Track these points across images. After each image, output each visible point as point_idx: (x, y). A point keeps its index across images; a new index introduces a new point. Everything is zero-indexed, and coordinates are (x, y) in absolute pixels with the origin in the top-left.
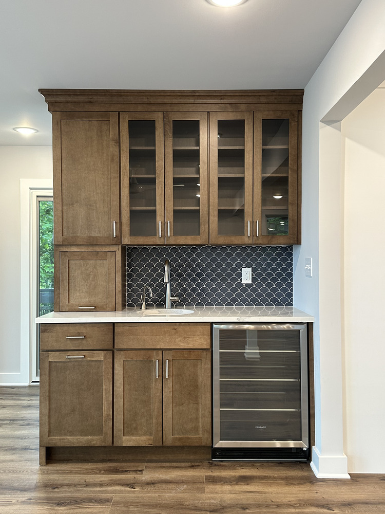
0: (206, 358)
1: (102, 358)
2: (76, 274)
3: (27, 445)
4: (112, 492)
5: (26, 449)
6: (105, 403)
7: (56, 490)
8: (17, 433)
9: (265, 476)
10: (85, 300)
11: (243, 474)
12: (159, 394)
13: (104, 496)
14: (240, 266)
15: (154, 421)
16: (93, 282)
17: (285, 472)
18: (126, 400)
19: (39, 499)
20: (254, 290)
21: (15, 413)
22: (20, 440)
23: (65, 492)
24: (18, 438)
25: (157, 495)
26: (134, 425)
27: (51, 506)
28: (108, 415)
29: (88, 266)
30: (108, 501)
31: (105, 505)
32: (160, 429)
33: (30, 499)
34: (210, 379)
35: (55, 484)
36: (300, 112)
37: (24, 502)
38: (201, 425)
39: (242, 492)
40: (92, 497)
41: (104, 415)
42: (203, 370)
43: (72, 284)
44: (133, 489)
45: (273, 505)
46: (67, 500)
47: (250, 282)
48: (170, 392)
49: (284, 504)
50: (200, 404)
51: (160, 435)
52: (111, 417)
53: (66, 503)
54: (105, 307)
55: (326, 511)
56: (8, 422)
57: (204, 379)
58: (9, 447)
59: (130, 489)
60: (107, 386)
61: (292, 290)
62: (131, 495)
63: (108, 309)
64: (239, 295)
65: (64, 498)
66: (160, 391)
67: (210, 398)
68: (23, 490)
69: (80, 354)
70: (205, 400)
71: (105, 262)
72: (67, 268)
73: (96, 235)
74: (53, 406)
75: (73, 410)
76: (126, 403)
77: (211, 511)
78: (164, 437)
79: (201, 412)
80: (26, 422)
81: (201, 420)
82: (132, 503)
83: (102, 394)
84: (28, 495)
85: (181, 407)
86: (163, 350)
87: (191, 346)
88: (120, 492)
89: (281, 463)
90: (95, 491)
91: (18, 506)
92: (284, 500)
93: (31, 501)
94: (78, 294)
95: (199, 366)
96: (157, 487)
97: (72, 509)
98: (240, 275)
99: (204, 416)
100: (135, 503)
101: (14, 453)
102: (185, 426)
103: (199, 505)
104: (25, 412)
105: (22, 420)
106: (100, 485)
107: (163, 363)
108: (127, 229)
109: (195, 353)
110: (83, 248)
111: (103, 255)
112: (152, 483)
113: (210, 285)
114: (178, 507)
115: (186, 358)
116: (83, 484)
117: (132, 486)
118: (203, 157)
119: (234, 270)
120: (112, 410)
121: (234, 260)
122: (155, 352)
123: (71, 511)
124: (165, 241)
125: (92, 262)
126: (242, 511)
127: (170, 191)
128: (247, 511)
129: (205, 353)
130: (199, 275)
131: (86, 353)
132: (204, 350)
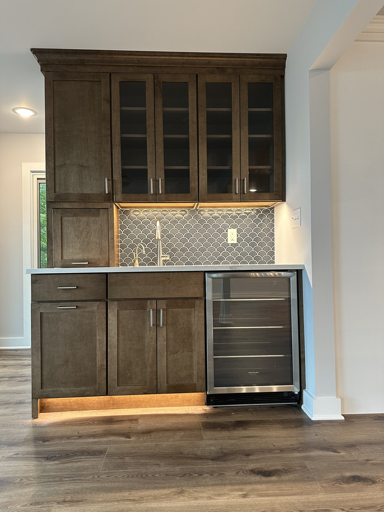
0: (200, 306)
1: (95, 308)
2: (69, 230)
3: (22, 399)
4: (106, 443)
5: (20, 403)
6: (98, 353)
7: (47, 443)
8: (14, 388)
10: (79, 257)
11: (239, 420)
12: (153, 343)
13: (97, 447)
14: (226, 227)
15: (149, 370)
16: (86, 239)
17: (279, 416)
18: (120, 350)
19: (27, 454)
20: (239, 250)
21: (15, 371)
22: (16, 395)
23: (56, 445)
24: (14, 393)
25: (153, 444)
26: (129, 375)
27: (39, 461)
28: (102, 365)
29: (81, 223)
30: (102, 453)
31: (98, 458)
32: (154, 377)
33: (17, 454)
34: (204, 326)
35: (46, 437)
36: (283, 77)
37: (10, 457)
38: (195, 372)
39: (241, 437)
40: (85, 449)
41: (97, 365)
42: (196, 318)
43: (65, 241)
44: (128, 439)
45: (275, 450)
46: (57, 454)
47: (235, 242)
48: (164, 340)
49: (288, 448)
50: (194, 352)
51: (155, 383)
52: (105, 368)
53: (56, 457)
54: (98, 263)
56: (7, 379)
57: (197, 327)
58: (4, 401)
59: (126, 439)
60: (100, 337)
61: (273, 249)
62: (128, 445)
63: (101, 265)
64: (226, 254)
65: (55, 451)
66: (154, 340)
67: (204, 345)
68: (12, 444)
69: (72, 305)
70: (198, 347)
71: (97, 218)
72: (60, 224)
73: (89, 192)
74: (45, 358)
75: (66, 362)
76: (120, 353)
77: (212, 460)
78: (159, 385)
79: (195, 359)
80: (25, 379)
81: (195, 367)
82: (128, 455)
83: (96, 345)
84: (16, 450)
85: (175, 355)
86: (157, 299)
87: (184, 295)
88: (114, 442)
89: (273, 407)
90: (88, 443)
91: (3, 462)
92: (286, 444)
93: (18, 456)
94: (71, 250)
95: (193, 315)
96: (153, 435)
97: (62, 463)
98: (226, 236)
99: (198, 363)
100: (132, 453)
101: (7, 408)
102: (180, 374)
103: (199, 453)
104: (24, 370)
105: (20, 377)
106: (94, 436)
107: (157, 312)
108: (119, 186)
109: (188, 302)
110: (76, 205)
111: (96, 212)
112: (148, 432)
113: (198, 245)
114: (177, 457)
115: (180, 307)
116: (75, 436)
117: (127, 435)
118: (192, 117)
119: (220, 231)
120: (105, 360)
121: (221, 222)
122: (149, 302)
123: (61, 466)
124: (156, 199)
125: (84, 219)
126: (245, 458)
127: (160, 149)
128: (251, 457)
129: (198, 302)
130: (188, 236)
131: (79, 304)
132: (197, 298)
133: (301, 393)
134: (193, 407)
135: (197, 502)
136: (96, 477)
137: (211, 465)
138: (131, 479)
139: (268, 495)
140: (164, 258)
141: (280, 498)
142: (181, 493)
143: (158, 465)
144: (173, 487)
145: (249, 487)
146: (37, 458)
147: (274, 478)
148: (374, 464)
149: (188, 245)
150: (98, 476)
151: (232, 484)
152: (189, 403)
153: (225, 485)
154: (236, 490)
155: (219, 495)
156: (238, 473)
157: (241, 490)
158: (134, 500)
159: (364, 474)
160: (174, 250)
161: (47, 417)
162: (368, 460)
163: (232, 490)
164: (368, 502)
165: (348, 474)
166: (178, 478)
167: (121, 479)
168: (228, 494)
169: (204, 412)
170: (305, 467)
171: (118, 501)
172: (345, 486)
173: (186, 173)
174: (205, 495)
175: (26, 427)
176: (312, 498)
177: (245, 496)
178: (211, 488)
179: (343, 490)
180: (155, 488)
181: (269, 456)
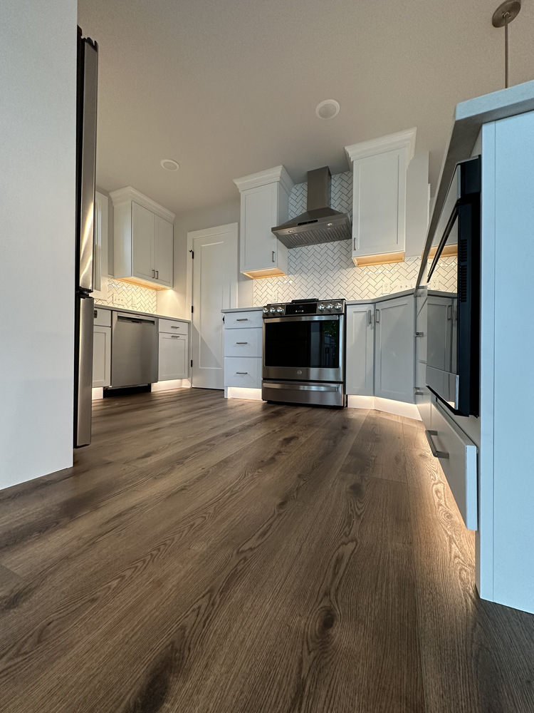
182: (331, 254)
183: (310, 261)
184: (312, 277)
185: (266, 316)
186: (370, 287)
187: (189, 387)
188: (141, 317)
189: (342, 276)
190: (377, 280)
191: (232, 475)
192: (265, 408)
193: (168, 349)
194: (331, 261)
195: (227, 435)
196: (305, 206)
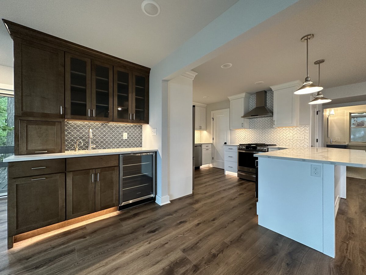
1: (58, 177)
2: (33, 133)
4: (73, 245)
7: (30, 260)
9: (143, 211)
11: (134, 213)
12: (93, 190)
13: (69, 249)
14: (122, 132)
16: (45, 138)
20: (128, 142)
23: (39, 258)
25: (100, 236)
26: (79, 207)
27: (29, 272)
28: (62, 206)
29: (42, 129)
30: (73, 251)
31: (72, 254)
32: (94, 205)
35: (27, 256)
38: (114, 198)
39: (138, 220)
40: (61, 253)
41: (60, 206)
42: (115, 175)
44: (85, 239)
45: (153, 221)
46: (43, 262)
47: (126, 138)
48: (99, 187)
50: (114, 190)
51: (94, 208)
52: (65, 207)
53: (42, 264)
54: (54, 151)
55: (171, 216)
57: (115, 178)
59: (84, 239)
60: (61, 192)
61: (142, 141)
62: (86, 242)
63: (56, 152)
64: (122, 144)
65: (39, 262)
66: (94, 188)
67: (118, 186)
70: (116, 187)
71: (53, 127)
73: (49, 112)
75: (37, 209)
76: (74, 197)
77: (131, 234)
78: (96, 208)
79: (114, 193)
81: (114, 196)
82: (89, 246)
83: (58, 196)
85: (104, 193)
86: (95, 169)
87: (109, 165)
88: (78, 243)
89: (145, 204)
90: (61, 249)
92: (155, 217)
94: (34, 144)
95: (113, 174)
96: (98, 232)
97: (49, 266)
98: (122, 136)
99: (116, 194)
100: (91, 245)
102: (107, 201)
106: (63, 244)
107: (96, 175)
108: (69, 111)
109: (112, 168)
110: (38, 119)
111: (53, 124)
112: (95, 232)
113: (109, 140)
114: (114, 238)
115: (108, 171)
116: (50, 248)
117: (84, 237)
118: (111, 84)
119: (120, 134)
120: (65, 203)
121: (120, 129)
122: (91, 170)
123: (49, 268)
124: (91, 119)
125: (44, 127)
126: (143, 228)
127: (94, 96)
128: (146, 227)
129: (116, 168)
130: (105, 135)
131: (46, 176)
132: (115, 166)
133: (155, 197)
134: (112, 213)
135: (132, 253)
136: (76, 264)
137: (132, 236)
138: (97, 257)
139: (157, 239)
140: (92, 147)
141: (162, 238)
142: (124, 253)
143: (107, 245)
144: (119, 252)
145: (149, 239)
146: (27, 271)
147: (157, 232)
148: (184, 216)
149: (104, 140)
150: (77, 263)
151: (143, 241)
152: (110, 212)
153: (140, 242)
154: (146, 242)
155: (140, 247)
156: (143, 235)
157: (147, 241)
158: (103, 266)
159: (182, 220)
160: (97, 142)
161: (20, 245)
162: (182, 215)
163: (144, 243)
164: (187, 229)
165: (178, 222)
166: (120, 247)
167: (91, 259)
168: (143, 245)
169: (118, 214)
170: (165, 224)
171: (95, 270)
172: (179, 226)
173: (107, 108)
174: (134, 249)
175: (5, 256)
176: (171, 234)
177: (149, 243)
178: (135, 245)
179: (179, 228)
180: (111, 256)
181: (152, 224)
182: (267, 122)
183: (258, 124)
184: (259, 130)
185: (239, 149)
186: (284, 136)
187: (212, 167)
188: (197, 145)
189: (271, 131)
190: (287, 134)
191: (224, 201)
192: (239, 181)
193: (205, 154)
194: (267, 125)
195: (224, 190)
196: (255, 105)
